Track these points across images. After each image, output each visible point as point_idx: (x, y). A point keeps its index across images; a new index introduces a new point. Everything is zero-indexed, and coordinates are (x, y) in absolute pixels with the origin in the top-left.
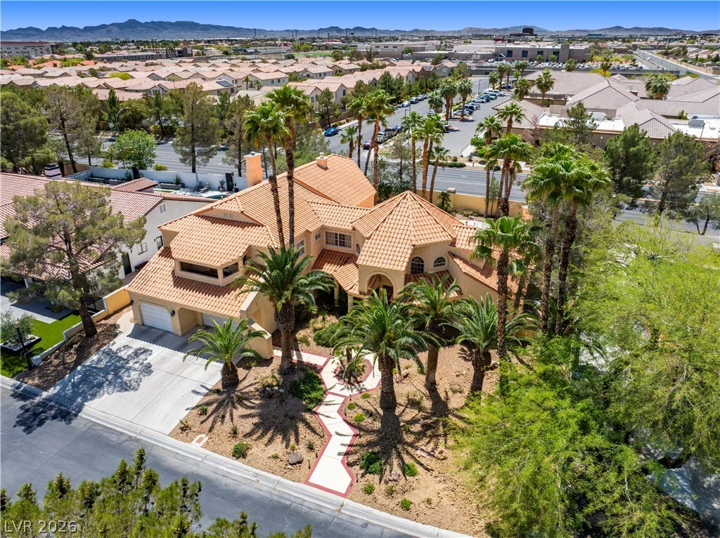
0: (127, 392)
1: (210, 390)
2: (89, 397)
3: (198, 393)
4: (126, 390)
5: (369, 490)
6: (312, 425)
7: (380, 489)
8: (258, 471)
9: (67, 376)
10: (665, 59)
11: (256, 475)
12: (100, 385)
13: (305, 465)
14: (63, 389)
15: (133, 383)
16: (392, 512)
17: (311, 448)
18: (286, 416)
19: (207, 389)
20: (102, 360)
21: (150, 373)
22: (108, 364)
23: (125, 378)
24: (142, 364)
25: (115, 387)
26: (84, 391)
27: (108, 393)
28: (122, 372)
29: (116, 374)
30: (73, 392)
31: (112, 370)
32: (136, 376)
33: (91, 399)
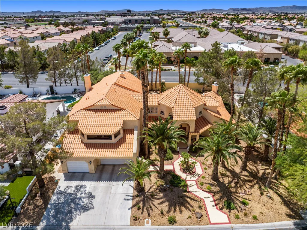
0: (89, 211)
1: (133, 196)
2: (69, 221)
3: (128, 200)
4: (88, 210)
5: (237, 217)
6: (192, 197)
7: (241, 215)
8: (187, 227)
9: (45, 213)
10: (186, 21)
12: (70, 212)
13: (204, 216)
14: (48, 220)
15: (89, 205)
16: (252, 223)
17: (200, 207)
18: (179, 197)
19: (131, 196)
20: (60, 198)
21: (94, 197)
22: (66, 199)
23: (82, 204)
24: (85, 194)
25: (80, 210)
26: (62, 218)
27: (78, 215)
28: (77, 201)
29: (75, 203)
30: (56, 221)
31: (71, 202)
32: (87, 201)
33: (71, 221)
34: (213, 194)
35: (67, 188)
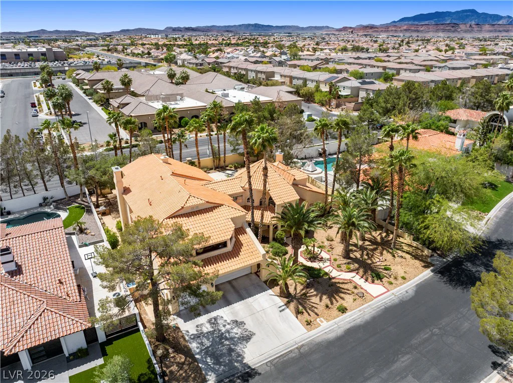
0: (252, 340)
1: (285, 305)
2: (240, 359)
3: (283, 310)
4: (250, 339)
5: (391, 283)
6: (341, 282)
7: (392, 280)
8: (358, 309)
9: (200, 365)
11: (360, 311)
12: (231, 350)
13: (365, 294)
14: (213, 370)
15: (247, 333)
16: (404, 283)
17: (355, 288)
18: (329, 286)
19: (283, 306)
20: (202, 342)
21: (242, 323)
22: (211, 340)
23: (237, 336)
24: (229, 324)
25: (240, 343)
26: (228, 360)
27: (244, 348)
28: (227, 335)
29: (227, 339)
30: (225, 366)
31: (220, 340)
32: (240, 330)
33: (243, 358)
34: (357, 271)
35: (199, 329)
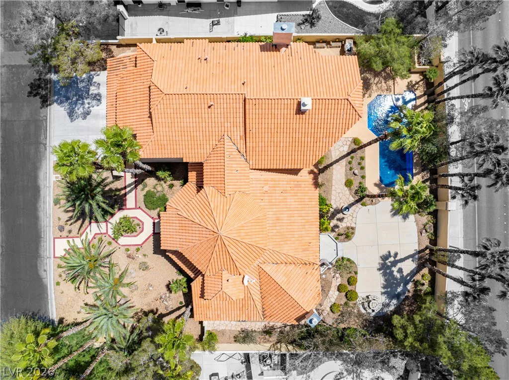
0: (68, 117)
2: (59, 101)
4: (70, 116)
12: (68, 98)
13: (60, 234)
15: (75, 117)
17: (70, 232)
20: (84, 82)
21: (85, 118)
22: (82, 89)
23: (76, 108)
24: (89, 108)
25: (69, 108)
26: (61, 94)
27: (65, 108)
28: (80, 102)
29: (77, 100)
30: (59, 89)
31: (79, 95)
32: (80, 113)
33: (58, 104)
35: (96, 85)
